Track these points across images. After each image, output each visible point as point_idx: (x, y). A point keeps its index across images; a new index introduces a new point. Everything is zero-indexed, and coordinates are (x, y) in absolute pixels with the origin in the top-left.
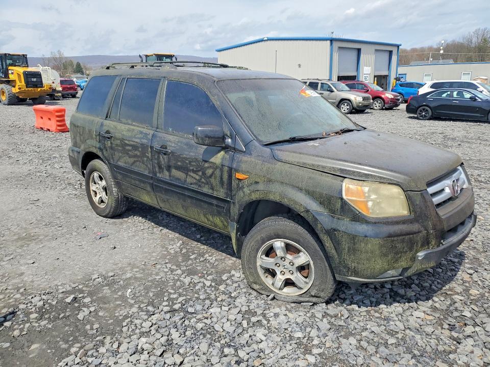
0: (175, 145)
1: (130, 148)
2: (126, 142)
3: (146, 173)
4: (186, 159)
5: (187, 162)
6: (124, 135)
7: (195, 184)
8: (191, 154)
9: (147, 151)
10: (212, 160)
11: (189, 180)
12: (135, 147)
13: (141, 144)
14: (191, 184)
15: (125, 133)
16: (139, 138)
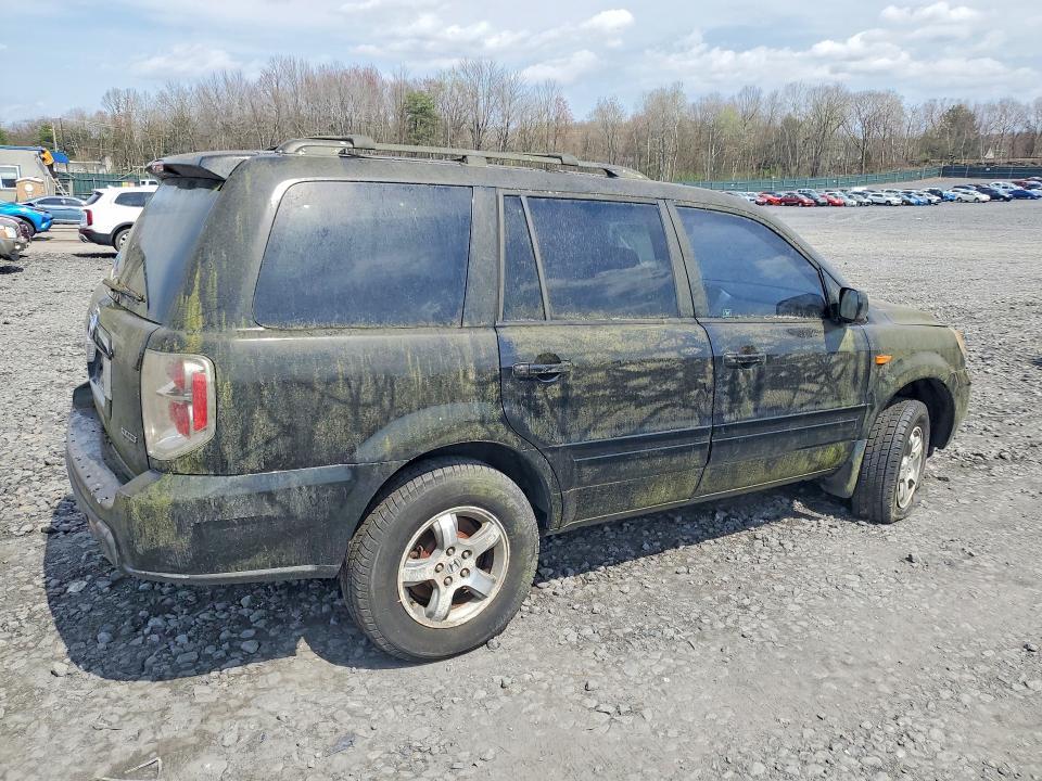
0: (770, 341)
1: (644, 381)
2: (632, 368)
3: (694, 425)
4: (797, 360)
5: (799, 365)
6: (616, 353)
7: (810, 402)
8: (806, 347)
9: (704, 370)
10: (842, 348)
11: (799, 398)
12: (663, 374)
13: (683, 362)
14: (802, 405)
15: (619, 347)
16: (673, 349)
